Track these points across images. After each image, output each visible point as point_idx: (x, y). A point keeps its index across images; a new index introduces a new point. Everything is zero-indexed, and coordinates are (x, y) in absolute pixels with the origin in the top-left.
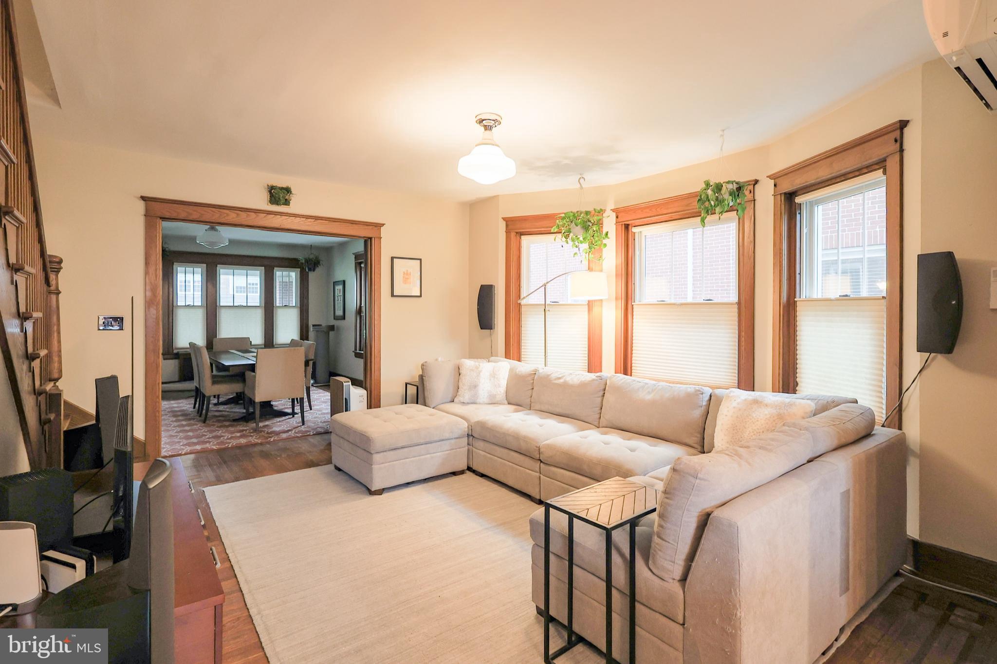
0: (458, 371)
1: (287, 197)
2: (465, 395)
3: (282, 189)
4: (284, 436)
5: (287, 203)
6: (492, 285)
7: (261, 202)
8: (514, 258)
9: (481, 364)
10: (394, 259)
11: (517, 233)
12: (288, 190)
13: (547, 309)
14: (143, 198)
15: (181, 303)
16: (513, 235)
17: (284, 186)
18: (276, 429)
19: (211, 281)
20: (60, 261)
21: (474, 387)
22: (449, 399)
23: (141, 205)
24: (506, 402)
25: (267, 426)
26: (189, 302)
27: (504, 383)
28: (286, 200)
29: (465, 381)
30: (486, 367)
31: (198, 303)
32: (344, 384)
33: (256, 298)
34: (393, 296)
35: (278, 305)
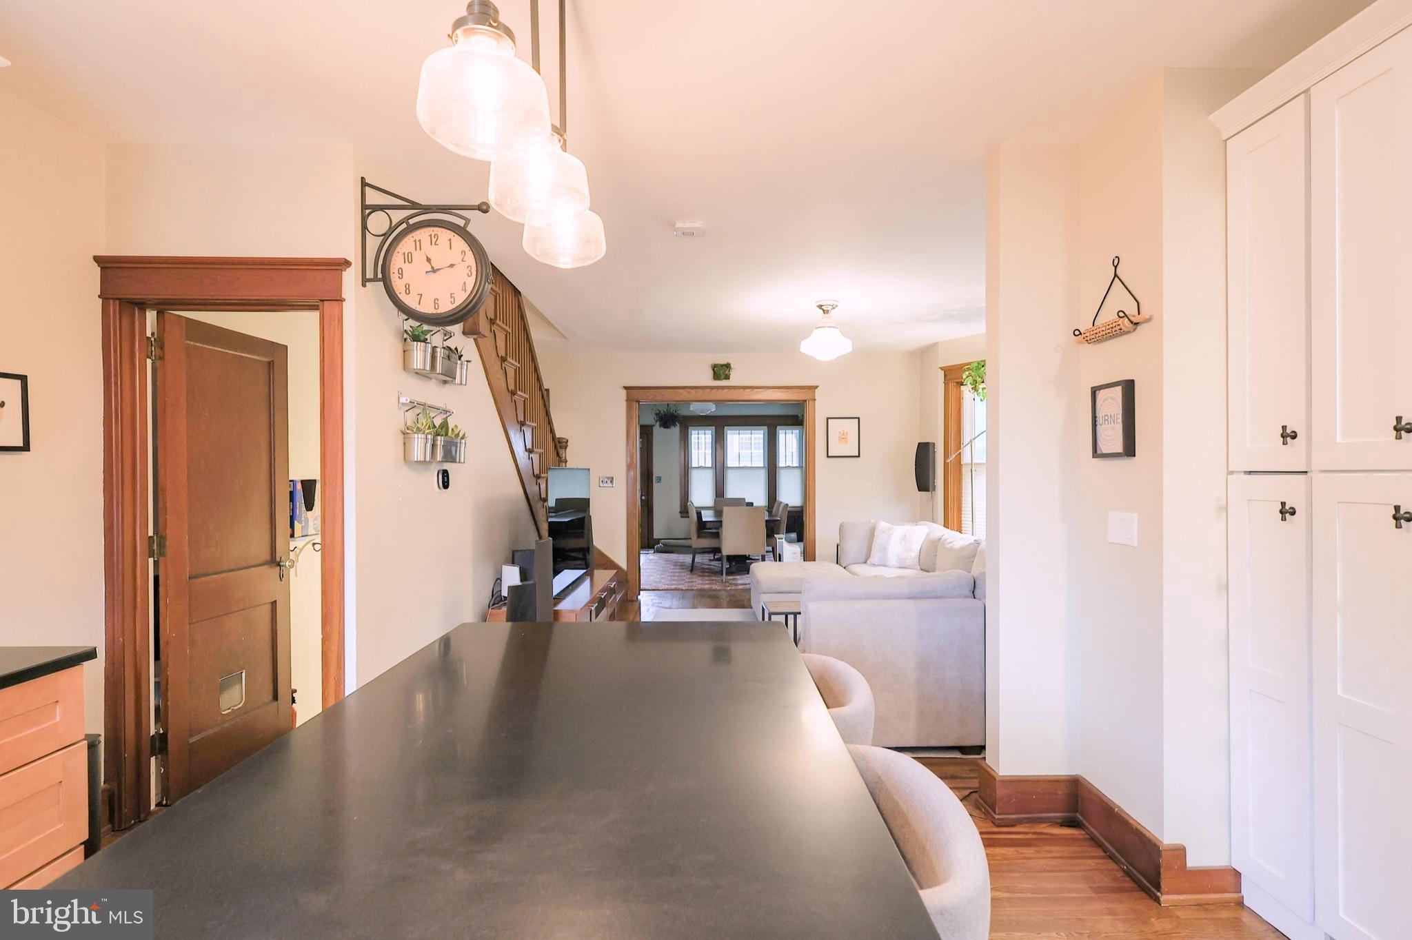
0: (872, 533)
1: (727, 372)
2: (875, 557)
3: (722, 366)
4: (740, 587)
5: (727, 377)
6: (928, 443)
7: (706, 379)
8: (953, 413)
9: (896, 527)
10: (829, 420)
11: (957, 383)
12: (728, 366)
13: (974, 469)
14: (625, 387)
15: (694, 464)
16: (951, 385)
17: (725, 363)
18: (740, 582)
19: (719, 442)
20: (566, 441)
21: (884, 549)
22: (864, 561)
23: (624, 392)
24: (919, 568)
25: (736, 579)
26: (701, 464)
27: (916, 548)
28: (726, 375)
29: (877, 542)
30: (900, 530)
31: (709, 464)
32: (778, 540)
33: (759, 459)
34: (828, 456)
35: (780, 465)
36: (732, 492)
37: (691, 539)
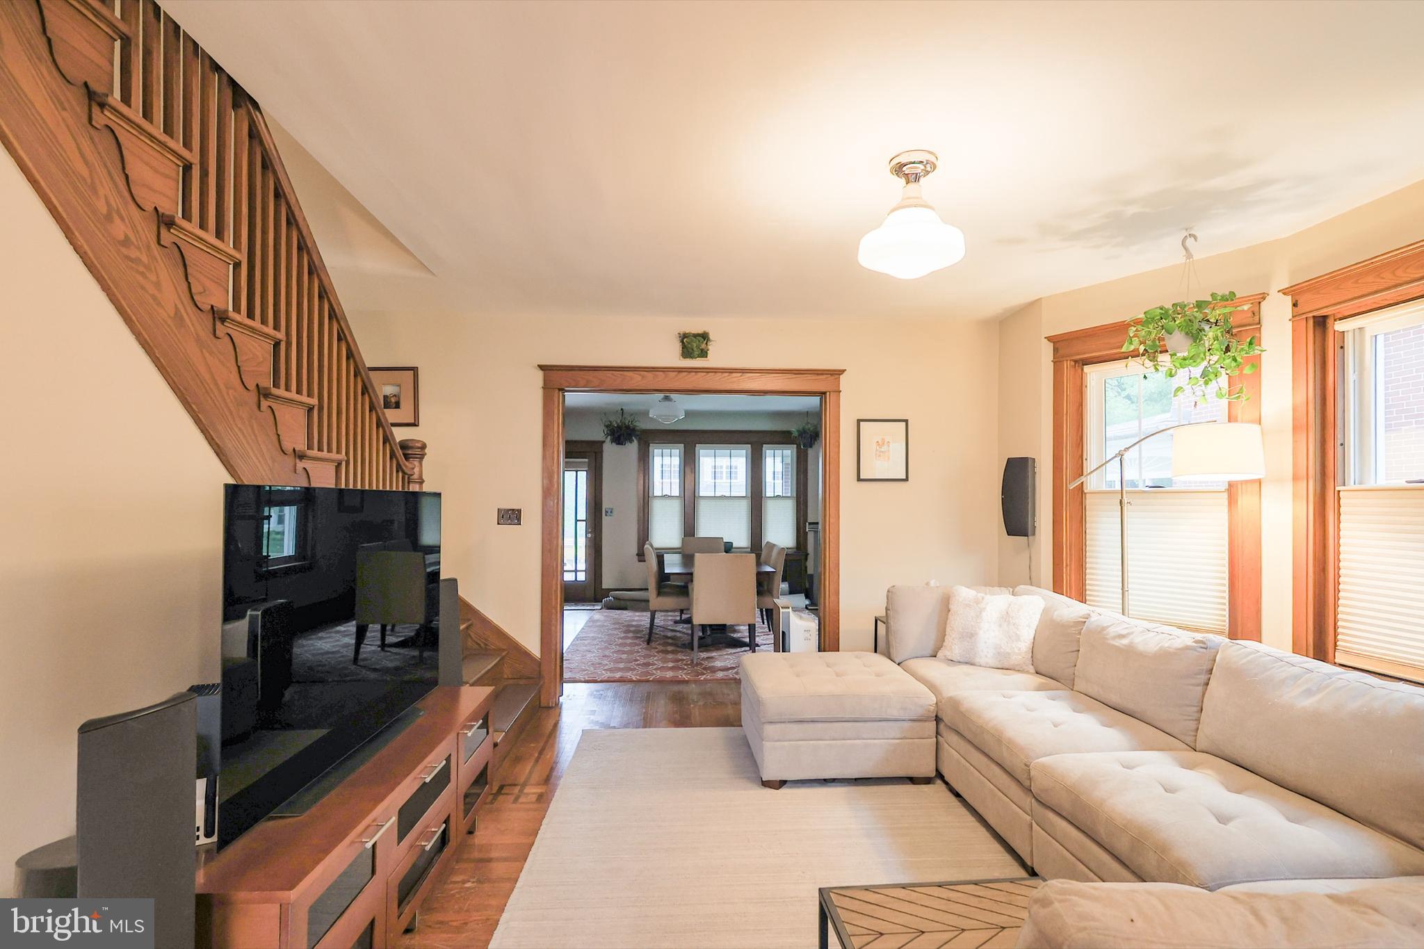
0: (945, 606)
1: (703, 346)
2: (954, 648)
3: (696, 336)
4: (720, 675)
5: (704, 354)
6: (1026, 459)
7: (670, 356)
8: (1068, 408)
9: (988, 597)
10: (861, 423)
11: (1076, 361)
12: (705, 337)
13: (1125, 500)
14: (541, 367)
15: (657, 492)
16: (1067, 365)
17: (700, 331)
18: (718, 664)
19: (689, 464)
20: (424, 447)
21: (970, 636)
22: (929, 652)
23: (540, 375)
24: (1033, 671)
25: (712, 658)
26: (667, 492)
27: (1027, 635)
28: (702, 350)
29: (956, 623)
30: (997, 602)
31: (676, 492)
32: (781, 610)
33: (740, 485)
34: (859, 479)
35: (768, 494)
36: (707, 528)
37: (648, 589)
